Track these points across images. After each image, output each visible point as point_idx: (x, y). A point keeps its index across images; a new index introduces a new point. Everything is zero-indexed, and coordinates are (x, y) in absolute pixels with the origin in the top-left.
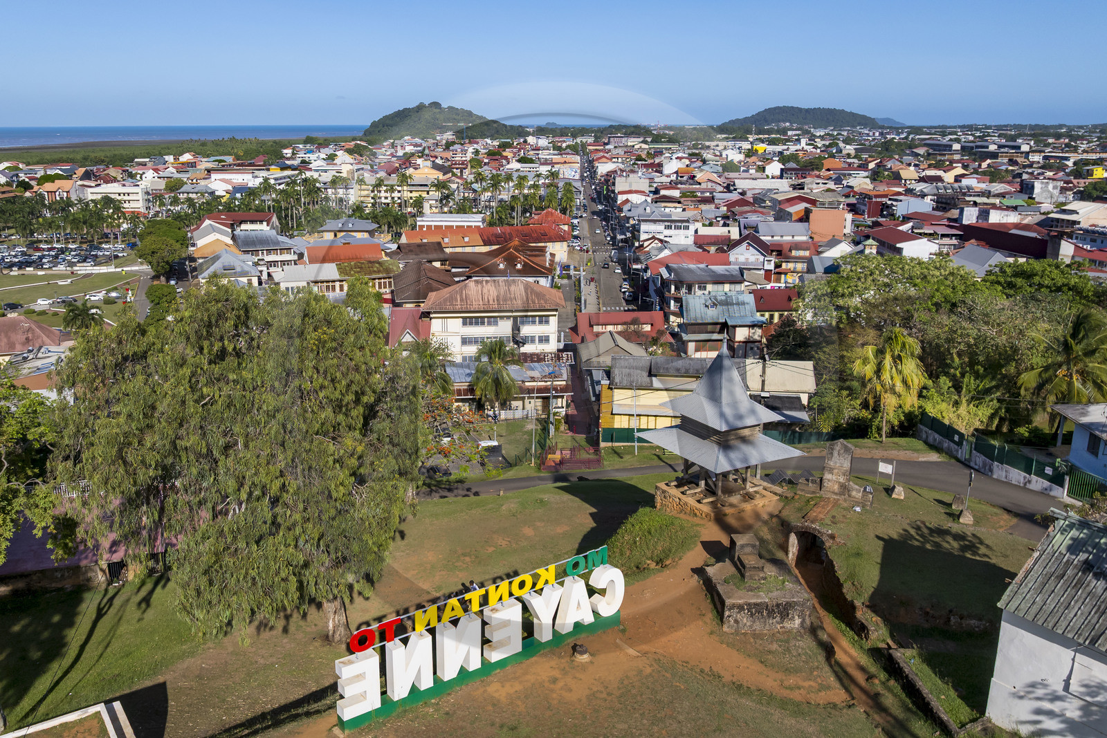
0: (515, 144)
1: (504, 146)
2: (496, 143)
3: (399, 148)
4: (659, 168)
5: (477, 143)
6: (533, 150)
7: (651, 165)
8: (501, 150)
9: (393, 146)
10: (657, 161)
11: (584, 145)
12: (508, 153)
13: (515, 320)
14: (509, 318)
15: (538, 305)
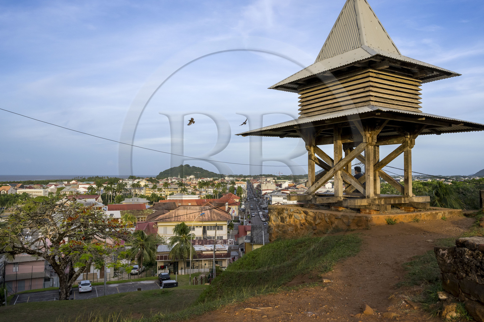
3: (170, 180)
5: (203, 179)
8: (213, 181)
11: (249, 180)
13: (204, 227)
14: (201, 227)
15: (216, 219)
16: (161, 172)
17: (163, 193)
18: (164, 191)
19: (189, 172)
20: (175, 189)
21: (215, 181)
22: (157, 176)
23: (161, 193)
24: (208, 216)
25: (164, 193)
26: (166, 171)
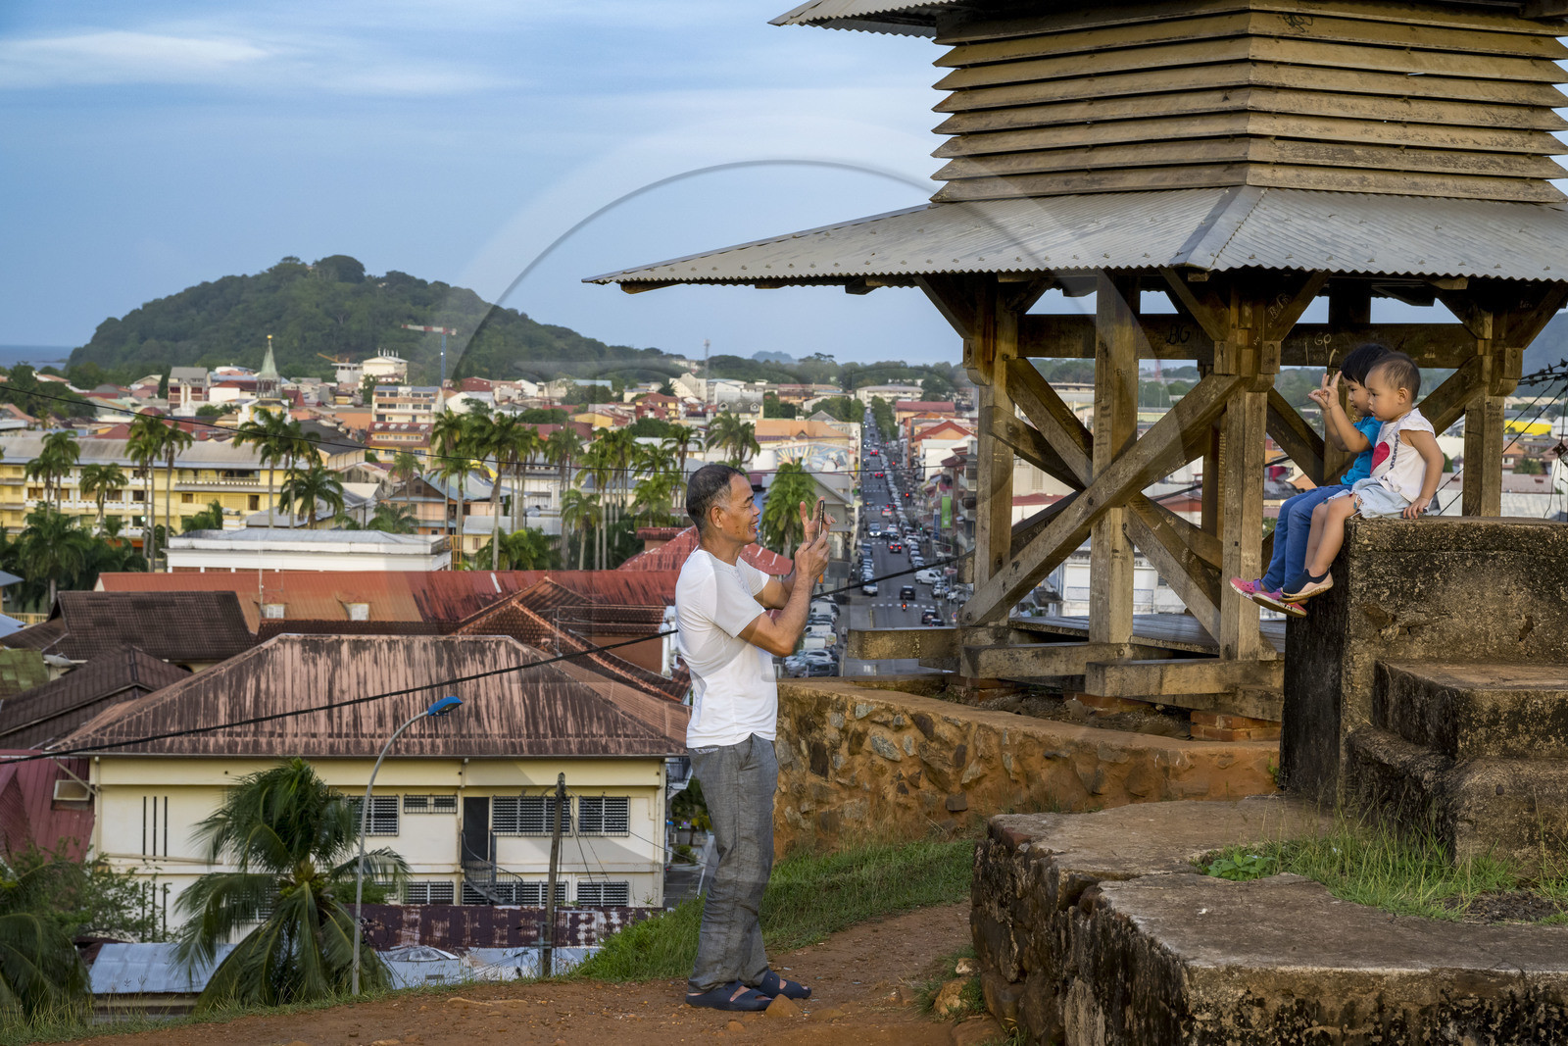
1: (584, 398)
2: (555, 391)
3: (186, 392)
5: (485, 390)
8: (569, 408)
9: (164, 389)
11: (883, 406)
12: (595, 416)
13: (475, 810)
14: (445, 803)
15: (574, 742)
16: (111, 321)
17: (125, 507)
18: (139, 495)
19: (355, 327)
20: (230, 473)
21: (584, 411)
22: (78, 354)
23: (111, 507)
24: (511, 716)
25: (138, 508)
26: (154, 308)
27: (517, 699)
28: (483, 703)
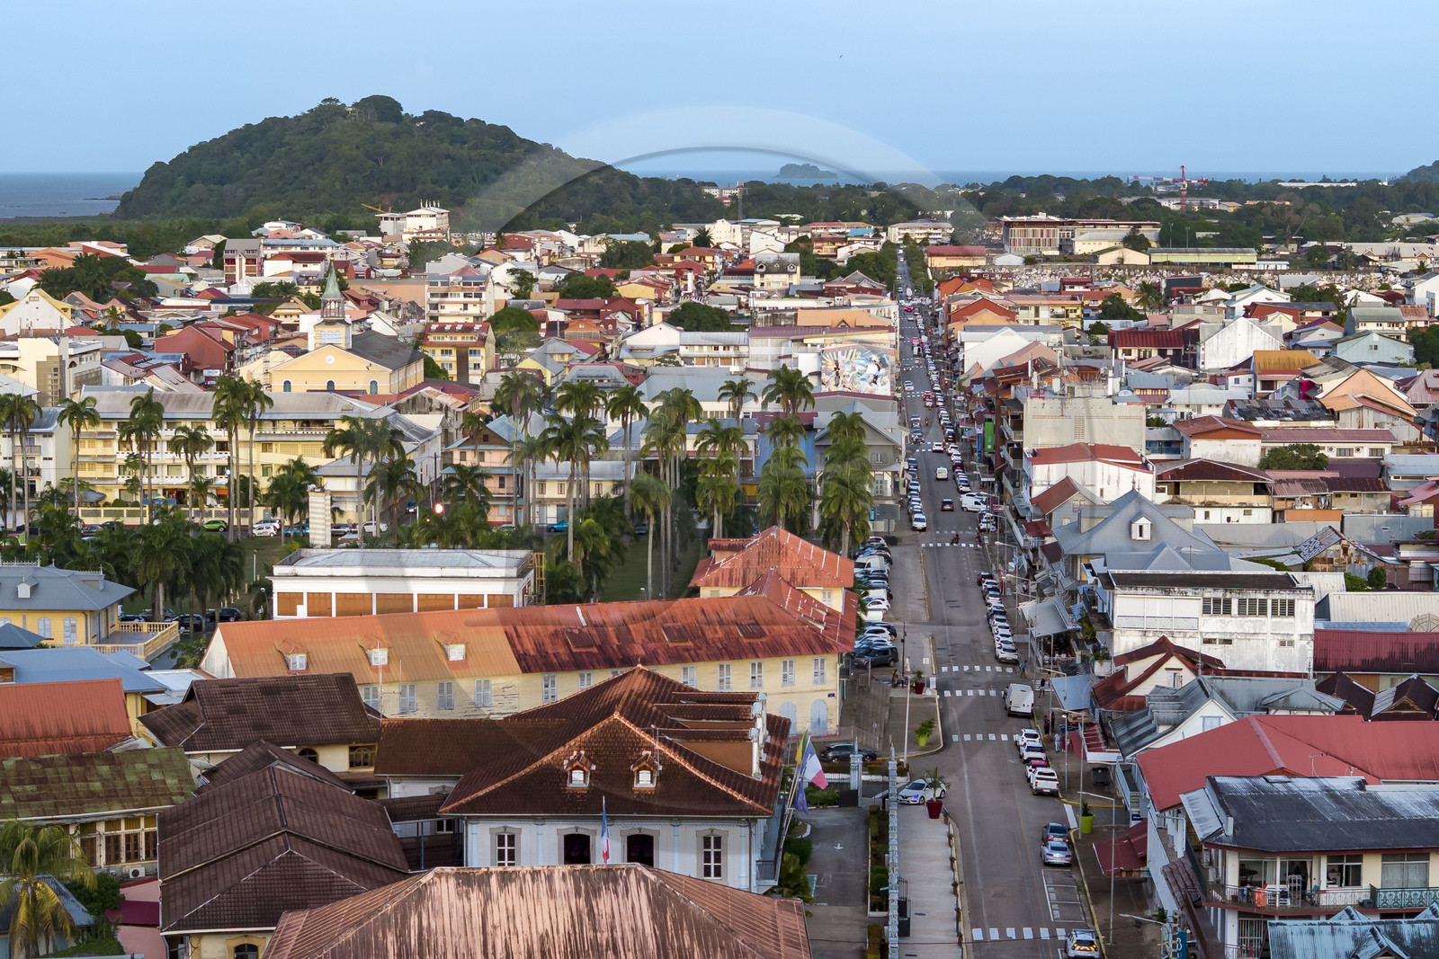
0: (665, 247)
1: (623, 260)
2: (595, 247)
4: (1183, 347)
5: (527, 246)
6: (729, 272)
7: (1159, 338)
9: (219, 258)
10: (1179, 319)
11: (916, 253)
12: (636, 288)
17: (210, 457)
20: (306, 423)
25: (222, 458)
27: (648, 930)
28: (618, 935)
